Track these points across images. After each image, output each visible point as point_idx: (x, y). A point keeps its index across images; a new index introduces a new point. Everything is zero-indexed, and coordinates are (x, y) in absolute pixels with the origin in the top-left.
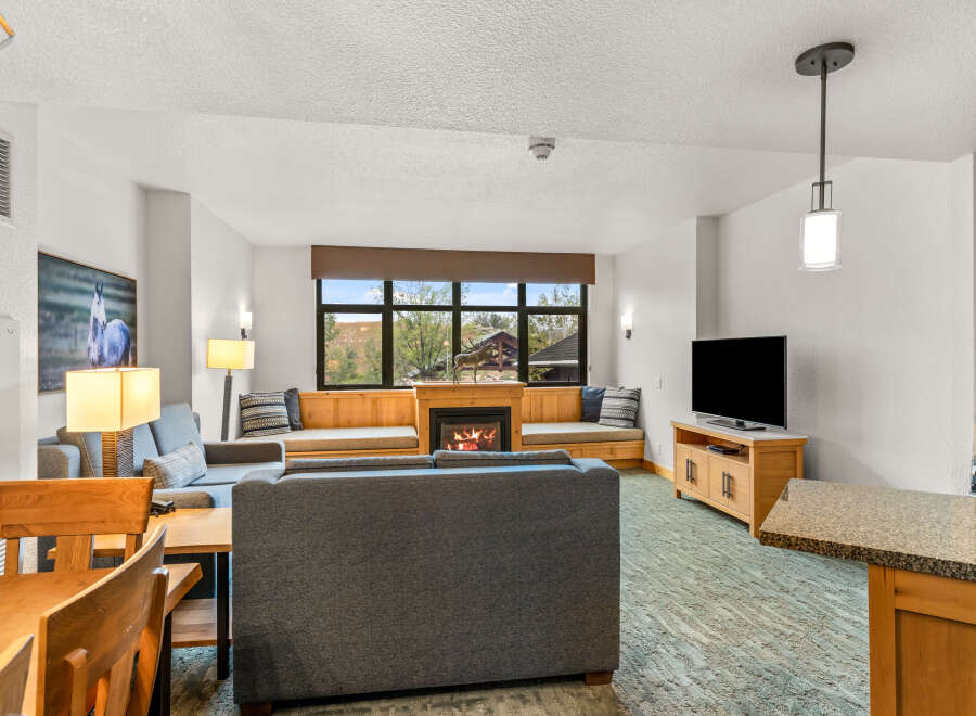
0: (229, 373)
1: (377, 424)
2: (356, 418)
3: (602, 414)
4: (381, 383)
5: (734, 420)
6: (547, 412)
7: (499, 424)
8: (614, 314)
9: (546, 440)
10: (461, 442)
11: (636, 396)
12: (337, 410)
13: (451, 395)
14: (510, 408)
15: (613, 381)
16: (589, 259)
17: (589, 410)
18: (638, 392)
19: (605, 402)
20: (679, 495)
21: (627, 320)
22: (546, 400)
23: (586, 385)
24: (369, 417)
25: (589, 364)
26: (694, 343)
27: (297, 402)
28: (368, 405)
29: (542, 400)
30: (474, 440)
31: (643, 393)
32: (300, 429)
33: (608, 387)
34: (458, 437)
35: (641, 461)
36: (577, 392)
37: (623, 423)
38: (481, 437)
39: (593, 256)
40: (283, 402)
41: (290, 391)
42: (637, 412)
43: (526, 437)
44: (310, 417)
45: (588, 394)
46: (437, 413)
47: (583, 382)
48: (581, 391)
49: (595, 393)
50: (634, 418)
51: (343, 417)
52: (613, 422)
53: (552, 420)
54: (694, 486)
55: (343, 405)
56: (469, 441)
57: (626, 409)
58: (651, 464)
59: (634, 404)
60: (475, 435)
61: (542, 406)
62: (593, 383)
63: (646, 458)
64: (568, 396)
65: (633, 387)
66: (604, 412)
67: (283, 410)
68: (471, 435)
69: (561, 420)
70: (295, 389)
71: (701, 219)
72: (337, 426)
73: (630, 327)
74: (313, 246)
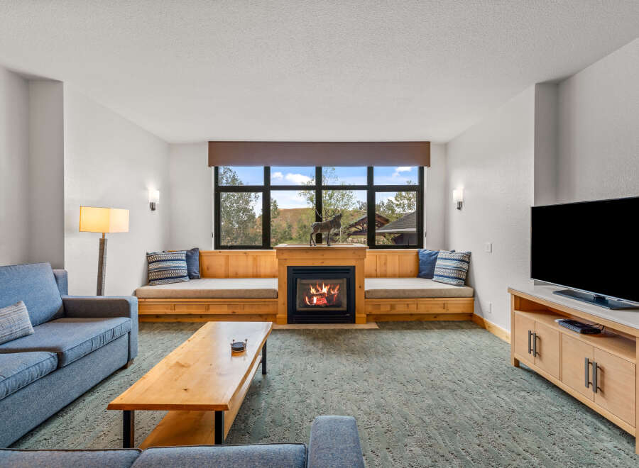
0: (104, 236)
1: (256, 276)
2: (241, 271)
3: (435, 273)
4: (261, 245)
5: (592, 294)
6: (390, 270)
7: (345, 280)
8: (446, 190)
9: (385, 295)
10: (315, 295)
11: (467, 259)
12: (227, 264)
13: (305, 256)
14: (354, 267)
15: (445, 245)
16: (426, 145)
17: (425, 269)
18: (469, 255)
19: (439, 262)
20: (517, 363)
21: (457, 194)
22: (389, 259)
23: (423, 248)
24: (250, 271)
25: (425, 231)
26: (533, 209)
27: (197, 258)
28: (250, 260)
29: (386, 260)
30: (324, 294)
31: (473, 256)
32: (198, 278)
33: (441, 251)
34: (313, 291)
35: (471, 315)
36: (415, 254)
37: (455, 282)
38: (329, 291)
39: (428, 143)
40: (185, 258)
41: (193, 250)
42: (468, 272)
43: (368, 291)
44: (208, 269)
45: (423, 255)
46: (294, 270)
47: (420, 245)
48: (418, 253)
49: (430, 255)
50: (465, 278)
51: (232, 270)
52: (446, 280)
53: (394, 276)
54: (537, 360)
55: (232, 262)
56: (321, 294)
57: (458, 269)
58: (482, 320)
59: (465, 266)
60: (325, 290)
61: (385, 264)
62: (428, 247)
63: (476, 313)
64: (407, 257)
65: (465, 250)
66: (437, 271)
67: (184, 264)
68: (322, 289)
69: (401, 276)
70: (198, 249)
71: (540, 86)
72: (227, 277)
73: (462, 201)
74: (210, 142)
